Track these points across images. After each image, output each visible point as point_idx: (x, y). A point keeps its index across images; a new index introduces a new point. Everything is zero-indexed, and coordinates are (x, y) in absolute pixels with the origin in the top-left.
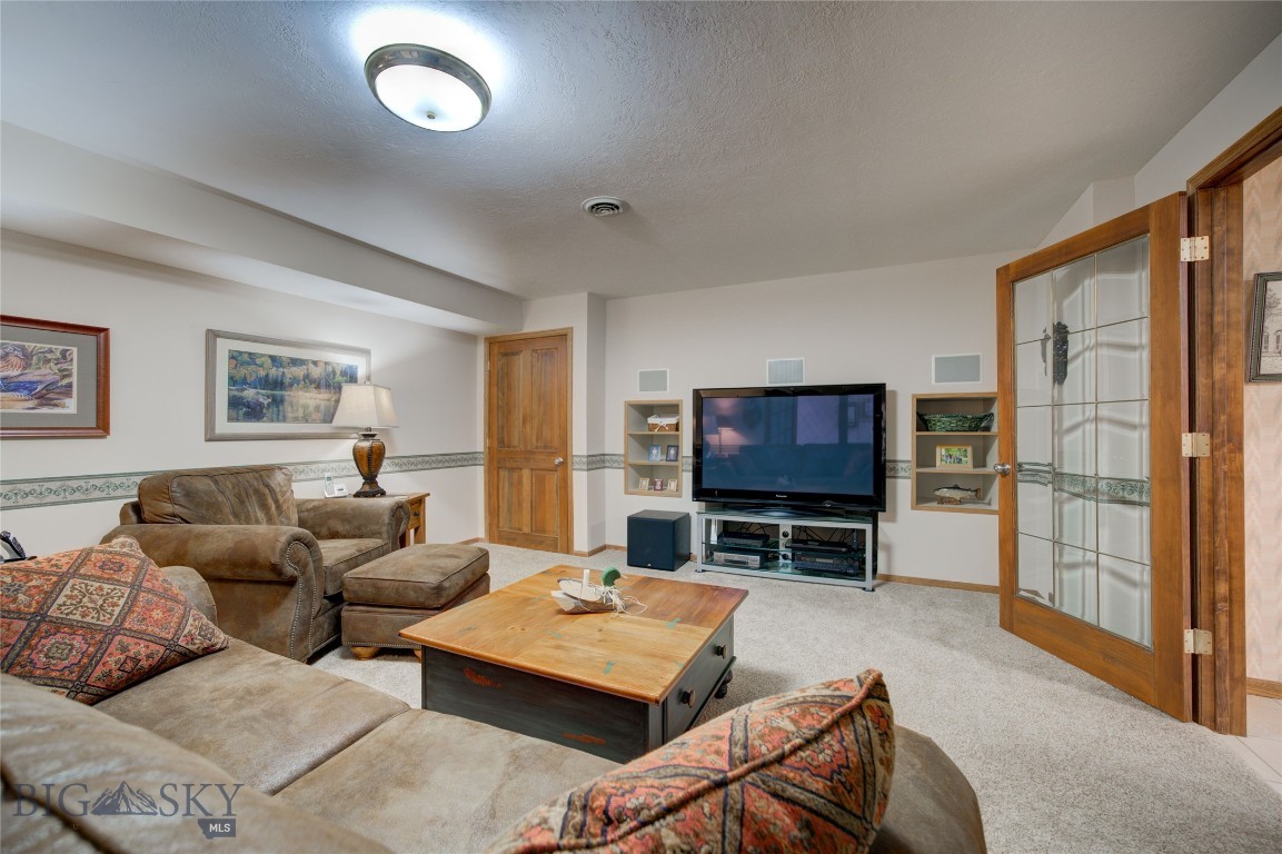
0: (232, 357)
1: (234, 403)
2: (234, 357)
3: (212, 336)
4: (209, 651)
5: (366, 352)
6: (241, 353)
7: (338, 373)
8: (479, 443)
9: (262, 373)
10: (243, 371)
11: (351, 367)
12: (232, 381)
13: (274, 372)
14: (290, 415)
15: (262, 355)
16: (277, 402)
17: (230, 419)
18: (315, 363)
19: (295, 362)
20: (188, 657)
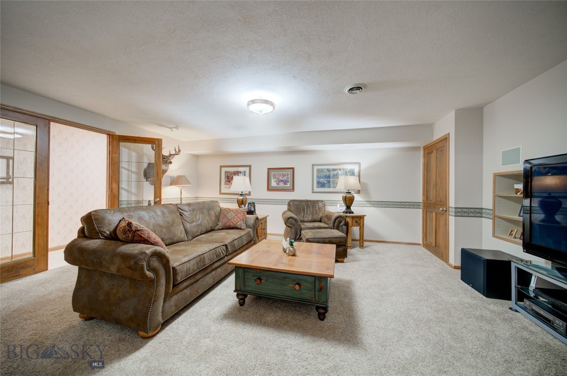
0: (317, 171)
1: (318, 183)
2: (318, 170)
3: (313, 165)
4: (240, 229)
5: (359, 164)
6: (319, 169)
7: (347, 172)
8: (420, 198)
9: (325, 174)
10: (320, 174)
11: (352, 169)
12: (318, 177)
13: (328, 174)
14: (332, 186)
15: (325, 169)
16: (329, 182)
17: (317, 187)
18: (340, 169)
19: (334, 170)
20: (237, 228)
